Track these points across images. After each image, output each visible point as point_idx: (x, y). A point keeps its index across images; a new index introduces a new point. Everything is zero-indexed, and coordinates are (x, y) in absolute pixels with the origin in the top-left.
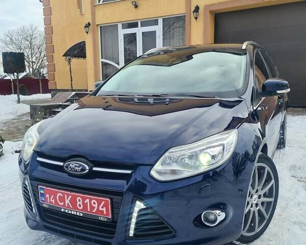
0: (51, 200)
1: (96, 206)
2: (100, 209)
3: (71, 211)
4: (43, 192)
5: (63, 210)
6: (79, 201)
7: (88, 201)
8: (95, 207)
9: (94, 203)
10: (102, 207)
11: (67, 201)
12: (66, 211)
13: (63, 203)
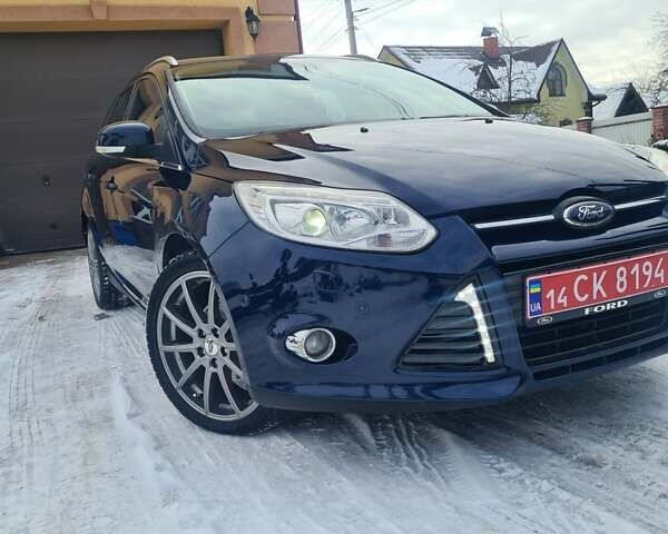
0: (560, 301)
1: (649, 273)
2: (657, 275)
3: (605, 304)
4: (538, 290)
5: (587, 312)
6: (622, 273)
7: (636, 267)
8: (647, 277)
9: (647, 268)
10: (659, 272)
11: (597, 286)
12: (596, 310)
13: (587, 296)
